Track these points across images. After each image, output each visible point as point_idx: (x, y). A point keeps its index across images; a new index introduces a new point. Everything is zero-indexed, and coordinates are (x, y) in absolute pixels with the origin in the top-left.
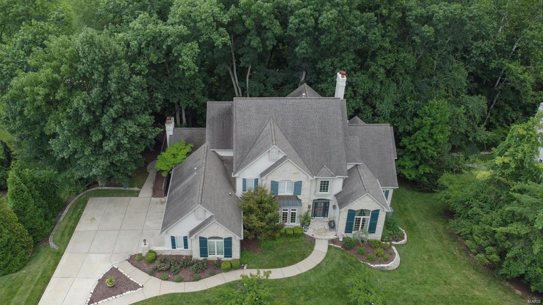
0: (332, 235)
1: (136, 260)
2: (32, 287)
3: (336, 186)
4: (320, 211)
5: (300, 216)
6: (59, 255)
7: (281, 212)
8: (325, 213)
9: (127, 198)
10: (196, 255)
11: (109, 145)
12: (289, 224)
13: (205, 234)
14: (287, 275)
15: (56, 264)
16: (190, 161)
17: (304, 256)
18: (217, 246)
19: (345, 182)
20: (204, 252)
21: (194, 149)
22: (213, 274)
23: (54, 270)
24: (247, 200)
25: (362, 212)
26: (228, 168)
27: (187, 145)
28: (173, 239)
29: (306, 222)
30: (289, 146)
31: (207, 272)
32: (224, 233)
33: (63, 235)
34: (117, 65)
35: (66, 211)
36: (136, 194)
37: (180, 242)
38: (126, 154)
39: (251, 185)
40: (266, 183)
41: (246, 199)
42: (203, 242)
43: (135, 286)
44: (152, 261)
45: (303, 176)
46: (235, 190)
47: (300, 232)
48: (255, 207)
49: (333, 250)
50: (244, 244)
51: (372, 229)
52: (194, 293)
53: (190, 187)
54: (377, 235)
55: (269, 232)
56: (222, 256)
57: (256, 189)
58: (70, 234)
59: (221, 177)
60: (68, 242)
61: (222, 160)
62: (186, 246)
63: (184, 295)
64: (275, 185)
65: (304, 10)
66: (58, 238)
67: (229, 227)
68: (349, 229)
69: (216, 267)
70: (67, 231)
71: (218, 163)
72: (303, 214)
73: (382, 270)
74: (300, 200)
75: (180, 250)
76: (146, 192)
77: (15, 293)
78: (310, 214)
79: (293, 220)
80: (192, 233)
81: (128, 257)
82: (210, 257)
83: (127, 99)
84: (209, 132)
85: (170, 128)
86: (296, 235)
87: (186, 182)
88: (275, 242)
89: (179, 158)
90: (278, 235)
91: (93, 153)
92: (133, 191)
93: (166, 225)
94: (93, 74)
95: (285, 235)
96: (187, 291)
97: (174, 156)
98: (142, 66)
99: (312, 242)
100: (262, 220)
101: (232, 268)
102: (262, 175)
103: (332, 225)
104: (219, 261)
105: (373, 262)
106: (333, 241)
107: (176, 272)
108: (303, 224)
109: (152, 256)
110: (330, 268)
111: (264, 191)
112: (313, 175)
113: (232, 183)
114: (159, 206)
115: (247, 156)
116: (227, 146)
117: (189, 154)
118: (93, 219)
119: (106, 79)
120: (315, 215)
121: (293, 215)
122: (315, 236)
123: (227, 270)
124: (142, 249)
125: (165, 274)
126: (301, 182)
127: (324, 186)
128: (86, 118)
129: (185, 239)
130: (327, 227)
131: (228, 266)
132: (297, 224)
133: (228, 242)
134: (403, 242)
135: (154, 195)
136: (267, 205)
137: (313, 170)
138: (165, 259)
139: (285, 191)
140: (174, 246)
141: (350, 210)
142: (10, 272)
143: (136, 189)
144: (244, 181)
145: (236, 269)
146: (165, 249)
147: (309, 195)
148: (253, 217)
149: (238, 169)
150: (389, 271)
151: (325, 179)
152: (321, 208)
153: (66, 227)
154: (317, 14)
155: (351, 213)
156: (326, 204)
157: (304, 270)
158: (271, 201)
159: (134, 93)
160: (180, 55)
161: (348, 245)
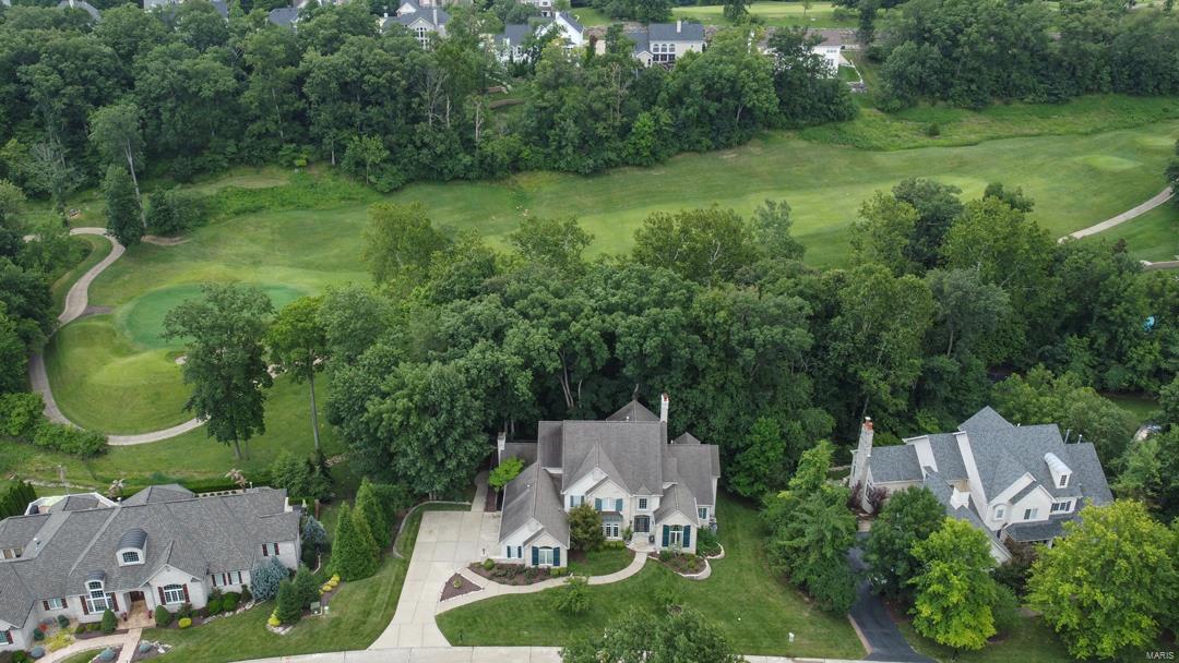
0: (651, 549)
1: (475, 568)
2: (390, 587)
3: (654, 503)
4: (642, 526)
5: (622, 531)
6: (406, 564)
7: (605, 526)
8: (646, 529)
9: (460, 513)
10: (529, 563)
11: (451, 464)
12: (611, 538)
13: (537, 544)
14: (608, 582)
15: (406, 570)
16: (523, 479)
17: (624, 566)
18: (546, 555)
19: (662, 500)
20: (535, 560)
21: (526, 465)
22: (543, 580)
23: (405, 575)
24: (575, 515)
25: (676, 528)
26: (557, 485)
27: (518, 460)
28: (509, 548)
29: (628, 536)
30: (611, 467)
31: (538, 579)
32: (554, 544)
33: (405, 546)
34: (461, 394)
35: (403, 524)
36: (469, 508)
37: (515, 552)
38: (465, 472)
39: (578, 502)
40: (591, 501)
41: (573, 514)
42: (535, 551)
43: (478, 588)
44: (490, 568)
45: (623, 495)
46: (563, 506)
47: (621, 545)
48: (580, 521)
49: (650, 563)
50: (571, 553)
51: (686, 544)
52: (528, 594)
53: (523, 503)
54: (692, 549)
55: (593, 543)
56: (551, 565)
57: (582, 505)
58: (413, 545)
59: (551, 494)
60: (412, 552)
61: (552, 476)
62: (520, 556)
63: (519, 596)
64: (599, 502)
65: (629, 338)
66: (401, 548)
67: (558, 538)
68: (665, 543)
69: (546, 574)
70: (409, 542)
71: (548, 480)
72: (625, 529)
73: (692, 579)
74: (621, 516)
75: (515, 559)
76: (478, 505)
77: (377, 591)
78: (632, 529)
79: (616, 535)
80: (525, 543)
81: (468, 565)
82: (541, 565)
83: (468, 423)
84: (540, 449)
85: (501, 444)
86: (619, 548)
87: (518, 499)
88: (598, 554)
89: (512, 475)
90: (601, 547)
91: (436, 471)
92: (465, 506)
93: (503, 536)
94: (441, 403)
95: (608, 547)
96: (521, 592)
97: (507, 472)
98: (480, 391)
99: (632, 554)
100: (586, 532)
101: (560, 574)
102: (587, 493)
103: (652, 540)
104: (549, 568)
105: (684, 571)
106: (652, 554)
107: (511, 578)
108: (625, 538)
109: (489, 564)
110: (645, 576)
111: (588, 507)
112: (632, 493)
113: (561, 500)
114: (493, 520)
115: (575, 475)
116: (557, 464)
117: (521, 470)
118: (431, 532)
119: (453, 407)
120: (637, 530)
121: (616, 529)
122: (636, 549)
123: (556, 576)
124: (480, 558)
125: (503, 579)
126: (621, 500)
127: (643, 504)
128: (434, 440)
129: (520, 549)
130: (648, 541)
131: (557, 572)
132: (620, 538)
133: (557, 551)
134: (719, 556)
135: (486, 510)
136: (590, 520)
137: (633, 490)
138: (501, 567)
139: (608, 507)
140: (509, 556)
141: (664, 526)
142: (366, 576)
143: (467, 503)
144: (572, 497)
145: (563, 576)
146: (502, 558)
147: (630, 511)
148: (579, 530)
149: (567, 487)
150: (698, 581)
151: (644, 497)
152: (642, 524)
153: (407, 539)
154: (642, 341)
155: (666, 529)
156: (647, 519)
157: (623, 578)
158: (594, 516)
159: (474, 417)
160: (514, 383)
161: (665, 557)
